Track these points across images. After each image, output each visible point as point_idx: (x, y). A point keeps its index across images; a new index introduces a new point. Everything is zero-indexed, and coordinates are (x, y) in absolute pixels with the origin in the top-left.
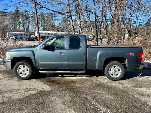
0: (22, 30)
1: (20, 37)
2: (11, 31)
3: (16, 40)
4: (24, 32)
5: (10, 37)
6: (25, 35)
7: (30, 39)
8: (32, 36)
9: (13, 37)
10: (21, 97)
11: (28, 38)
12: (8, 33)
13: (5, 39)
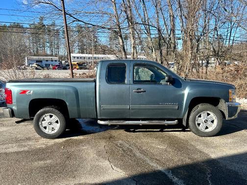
0: (49, 52)
1: (46, 64)
2: (31, 54)
3: (39, 69)
4: (52, 55)
5: (31, 65)
6: (52, 61)
7: (61, 67)
8: (63, 62)
9: (35, 65)
10: (43, 146)
11: (56, 66)
12: (26, 59)
13: (23, 67)
